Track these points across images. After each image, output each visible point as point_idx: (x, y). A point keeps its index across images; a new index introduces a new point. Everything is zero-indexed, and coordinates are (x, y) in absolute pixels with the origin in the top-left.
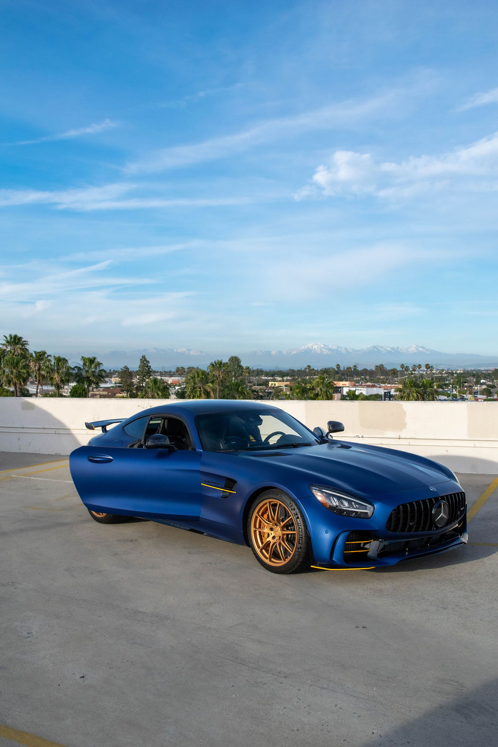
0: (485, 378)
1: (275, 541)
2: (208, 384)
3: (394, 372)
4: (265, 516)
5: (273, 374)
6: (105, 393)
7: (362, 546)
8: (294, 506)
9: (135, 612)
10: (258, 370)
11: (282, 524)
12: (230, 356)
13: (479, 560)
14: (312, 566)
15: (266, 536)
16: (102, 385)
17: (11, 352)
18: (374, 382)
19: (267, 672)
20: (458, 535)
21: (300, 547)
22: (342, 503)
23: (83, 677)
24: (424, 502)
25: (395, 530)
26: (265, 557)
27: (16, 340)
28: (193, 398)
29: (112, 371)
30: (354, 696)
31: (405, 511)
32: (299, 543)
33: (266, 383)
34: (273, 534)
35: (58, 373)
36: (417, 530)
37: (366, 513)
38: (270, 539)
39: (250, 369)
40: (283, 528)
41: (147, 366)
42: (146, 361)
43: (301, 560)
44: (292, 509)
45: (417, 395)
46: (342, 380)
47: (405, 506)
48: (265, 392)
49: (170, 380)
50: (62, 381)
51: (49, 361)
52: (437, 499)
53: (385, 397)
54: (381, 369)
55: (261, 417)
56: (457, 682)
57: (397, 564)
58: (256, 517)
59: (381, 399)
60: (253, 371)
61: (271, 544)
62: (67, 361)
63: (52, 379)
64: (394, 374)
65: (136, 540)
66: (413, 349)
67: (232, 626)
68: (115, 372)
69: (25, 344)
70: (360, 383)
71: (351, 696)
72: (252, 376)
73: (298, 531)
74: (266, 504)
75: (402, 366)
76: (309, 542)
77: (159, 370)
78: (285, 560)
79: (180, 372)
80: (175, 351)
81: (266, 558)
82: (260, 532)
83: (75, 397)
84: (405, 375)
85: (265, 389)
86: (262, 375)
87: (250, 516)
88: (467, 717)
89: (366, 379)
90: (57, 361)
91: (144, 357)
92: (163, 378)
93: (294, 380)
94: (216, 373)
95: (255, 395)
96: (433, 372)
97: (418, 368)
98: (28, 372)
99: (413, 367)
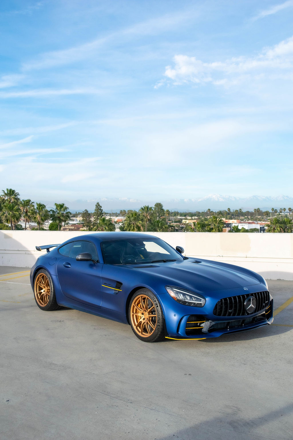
1: (144, 321)
2: (139, 222)
3: (267, 214)
4: (139, 305)
5: (185, 215)
6: (73, 228)
7: (198, 324)
8: (156, 299)
9: (50, 364)
10: (175, 212)
11: (149, 310)
12: (156, 203)
13: (278, 335)
14: (166, 337)
15: (140, 318)
16: (71, 222)
17: (8, 201)
18: (254, 220)
19: (121, 400)
20: (265, 319)
21: (159, 325)
22: (186, 298)
23: (8, 401)
25: (219, 315)
27: (11, 193)
28: (129, 230)
29: (77, 213)
30: (169, 414)
31: (226, 303)
32: (158, 323)
33: (180, 221)
34: (143, 317)
35: (39, 214)
36: (234, 315)
37: (201, 304)
38: (141, 320)
39: (169, 211)
40: (149, 313)
41: (100, 210)
42: (100, 206)
43: (159, 333)
44: (154, 301)
45: (280, 229)
46: (232, 219)
50: (42, 219)
51: (33, 206)
52: (248, 295)
53: (261, 230)
54: (258, 211)
56: (236, 408)
57: (221, 336)
58: (134, 306)
59: (258, 232)
60: (172, 213)
61: (142, 323)
62: (45, 206)
63: (35, 218)
65: (63, 321)
66: (280, 198)
67: (108, 373)
68: (79, 214)
69: (17, 195)
70: (244, 221)
72: (171, 216)
73: (158, 315)
74: (140, 297)
75: (273, 209)
76: (164, 322)
77: (109, 212)
78: (150, 333)
79: (123, 213)
80: (120, 199)
81: (139, 332)
82: (136, 316)
83: (52, 230)
84: (274, 215)
85: (179, 225)
86: (178, 215)
87: (130, 305)
88: (235, 428)
89: (248, 218)
90: (39, 206)
91: (98, 203)
92: (111, 217)
93: (199, 219)
94: (145, 214)
95: (173, 229)
97: (283, 211)
98: (20, 214)
99: (280, 210)
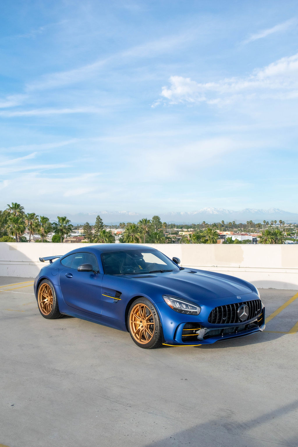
1: (143, 329)
2: (137, 234)
3: (259, 226)
4: (138, 314)
5: (182, 227)
6: (75, 239)
7: (194, 331)
8: (153, 308)
9: (53, 370)
10: (172, 224)
11: (147, 318)
12: (153, 216)
13: (269, 341)
14: (163, 344)
15: (138, 326)
16: (73, 234)
17: (13, 214)
18: (247, 232)
19: (120, 404)
20: (258, 326)
21: (157, 333)
22: (182, 306)
23: (13, 405)
24: (232, 305)
25: (214, 322)
26: (137, 338)
27: (16, 206)
28: (128, 242)
29: (79, 226)
31: (220, 311)
32: (156, 330)
33: (176, 233)
34: (141, 324)
35: (43, 227)
36: (228, 322)
37: (196, 312)
38: (140, 327)
39: (167, 224)
40: (147, 321)
41: (101, 222)
42: (100, 219)
43: (157, 340)
44: (152, 310)
45: (272, 241)
46: (225, 231)
47: (220, 308)
48: (176, 238)
49: (115, 231)
50: (45, 232)
51: (37, 219)
52: (241, 304)
53: (253, 242)
54: (251, 223)
55: (143, 254)
56: (230, 411)
57: (216, 343)
58: (132, 315)
59: (250, 243)
60: (169, 225)
61: (141, 331)
62: (48, 219)
63: (39, 230)
64: (260, 226)
65: (65, 329)
67: (108, 378)
68: (81, 226)
69: (22, 209)
70: (238, 232)
71: (165, 417)
72: (168, 228)
73: (155, 323)
74: (138, 306)
75: (265, 221)
76: (162, 329)
77: (109, 225)
78: (148, 340)
79: (122, 226)
80: (119, 212)
82: (135, 324)
83: (55, 242)
84: (266, 227)
85: (176, 236)
86: (174, 227)
87: (129, 313)
88: (229, 430)
89: (242, 230)
90: (42, 219)
91: (99, 216)
92: (111, 230)
93: (195, 231)
94: (143, 226)
95: (170, 240)
96: (285, 225)
97: (274, 223)
98: (24, 226)
99: (271, 222)
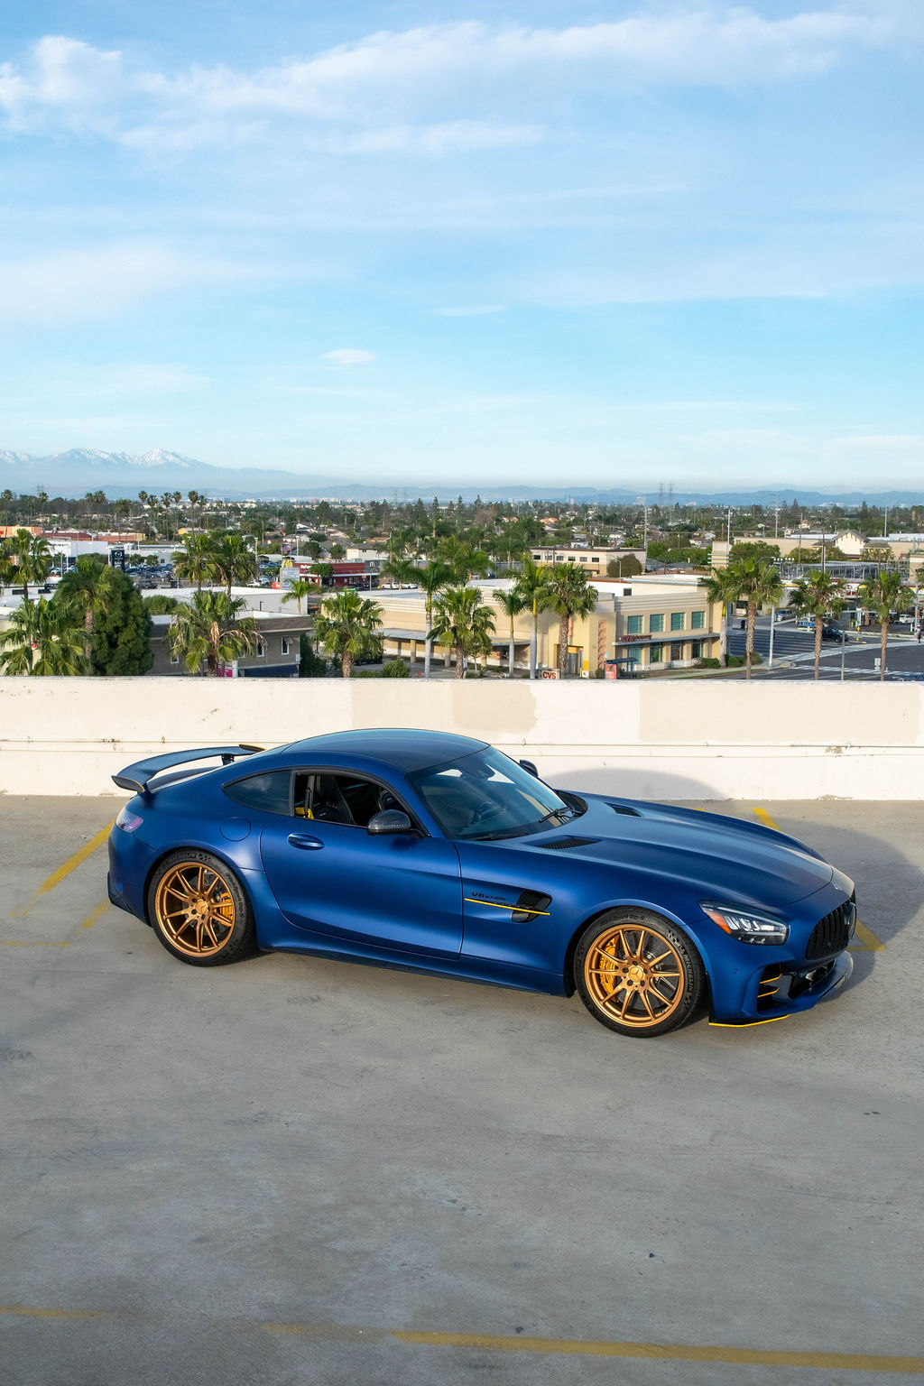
0: (303, 520)
1: (633, 988)
3: (125, 507)
4: (611, 950)
8: (678, 936)
15: (612, 980)
18: (83, 527)
21: (691, 997)
24: (840, 910)
25: (812, 957)
31: (824, 927)
34: (627, 977)
36: (833, 952)
37: (779, 937)
38: (623, 985)
40: (652, 968)
44: (673, 941)
45: (218, 568)
52: (848, 903)
54: (97, 500)
58: (594, 953)
61: (628, 994)
64: (123, 509)
66: (155, 457)
73: (686, 973)
74: (616, 931)
75: (142, 495)
78: (655, 1017)
81: (615, 1015)
89: (64, 521)
96: (204, 506)
97: (173, 500)
